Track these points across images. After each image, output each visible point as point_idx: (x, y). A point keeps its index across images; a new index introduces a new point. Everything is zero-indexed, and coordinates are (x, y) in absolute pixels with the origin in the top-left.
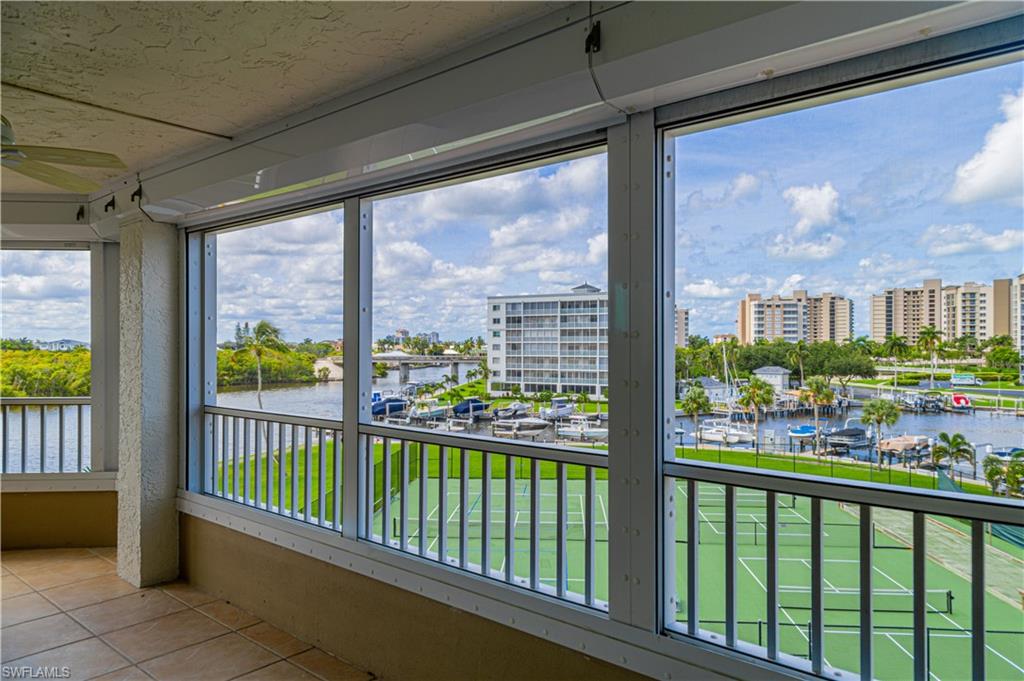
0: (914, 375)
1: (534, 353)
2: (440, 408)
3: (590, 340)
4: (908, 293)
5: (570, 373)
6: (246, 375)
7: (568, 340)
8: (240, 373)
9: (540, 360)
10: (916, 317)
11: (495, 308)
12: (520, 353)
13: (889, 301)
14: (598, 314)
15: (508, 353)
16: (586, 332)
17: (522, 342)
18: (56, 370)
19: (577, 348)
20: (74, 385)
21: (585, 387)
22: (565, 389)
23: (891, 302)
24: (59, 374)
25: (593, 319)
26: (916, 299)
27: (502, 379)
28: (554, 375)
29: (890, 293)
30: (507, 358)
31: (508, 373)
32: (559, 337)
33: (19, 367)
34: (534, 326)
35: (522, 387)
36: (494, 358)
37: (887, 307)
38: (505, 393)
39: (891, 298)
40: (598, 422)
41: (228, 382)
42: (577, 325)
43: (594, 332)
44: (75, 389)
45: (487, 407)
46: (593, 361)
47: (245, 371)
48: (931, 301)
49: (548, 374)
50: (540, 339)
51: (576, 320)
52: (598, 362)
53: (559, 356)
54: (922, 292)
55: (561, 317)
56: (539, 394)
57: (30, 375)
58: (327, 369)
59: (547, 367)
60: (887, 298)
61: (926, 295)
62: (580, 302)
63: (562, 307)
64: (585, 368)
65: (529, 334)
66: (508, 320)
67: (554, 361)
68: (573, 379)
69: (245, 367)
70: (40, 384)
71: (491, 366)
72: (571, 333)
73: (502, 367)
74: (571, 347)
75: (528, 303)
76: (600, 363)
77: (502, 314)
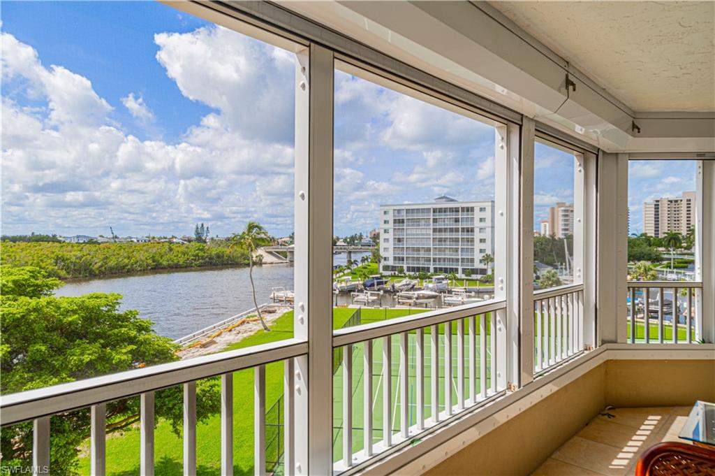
0: (683, 261)
1: (413, 244)
2: (353, 283)
3: (454, 236)
4: (671, 201)
5: (439, 259)
6: (207, 259)
7: (438, 236)
8: (203, 258)
9: (418, 250)
10: (677, 219)
11: (385, 213)
12: (403, 244)
13: (657, 207)
14: (460, 217)
15: (394, 244)
16: (451, 230)
17: (405, 237)
18: (84, 256)
19: (445, 241)
20: (96, 266)
21: (450, 269)
22: (436, 269)
23: (658, 208)
24: (86, 259)
25: (457, 220)
26: (677, 206)
27: (391, 263)
28: (428, 260)
29: (657, 201)
30: (394, 248)
31: (395, 258)
32: (432, 233)
33: (60, 254)
34: (413, 225)
35: (405, 268)
36: (385, 248)
37: (656, 212)
38: (393, 272)
39: (658, 205)
40: (473, 294)
41: (196, 265)
42: (444, 225)
43: (457, 230)
44: (97, 269)
45: (386, 282)
46: (457, 250)
47: (207, 257)
48: (688, 207)
49: (423, 259)
50: (418, 235)
51: (444, 221)
52: (460, 250)
53: (432, 246)
54: (681, 201)
55: (434, 219)
56: (417, 273)
57: (67, 259)
58: (262, 256)
59: (422, 254)
60: (655, 205)
61: (684, 203)
62: (447, 208)
63: (434, 212)
64: (450, 255)
65: (410, 231)
66: (395, 221)
67: (428, 250)
68: (442, 263)
69: (206, 254)
70: (74, 266)
71: (382, 253)
72: (440, 230)
73: (390, 254)
74: (440, 240)
75: (409, 210)
76: (462, 252)
77: (390, 218)
